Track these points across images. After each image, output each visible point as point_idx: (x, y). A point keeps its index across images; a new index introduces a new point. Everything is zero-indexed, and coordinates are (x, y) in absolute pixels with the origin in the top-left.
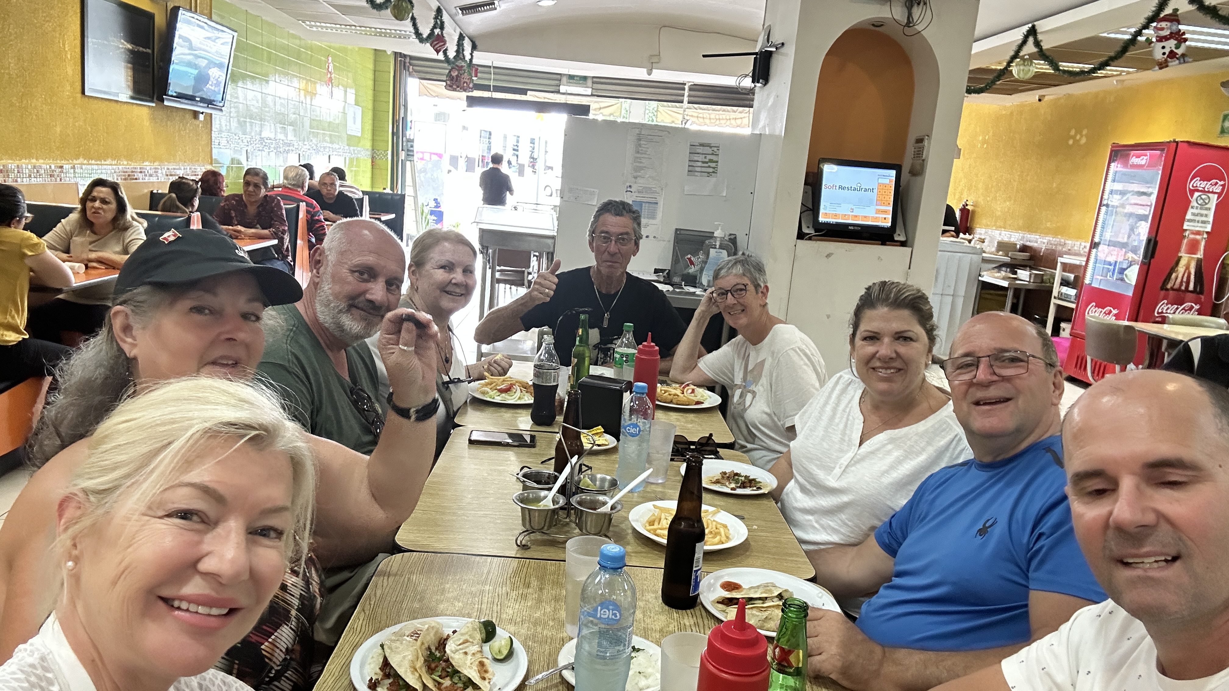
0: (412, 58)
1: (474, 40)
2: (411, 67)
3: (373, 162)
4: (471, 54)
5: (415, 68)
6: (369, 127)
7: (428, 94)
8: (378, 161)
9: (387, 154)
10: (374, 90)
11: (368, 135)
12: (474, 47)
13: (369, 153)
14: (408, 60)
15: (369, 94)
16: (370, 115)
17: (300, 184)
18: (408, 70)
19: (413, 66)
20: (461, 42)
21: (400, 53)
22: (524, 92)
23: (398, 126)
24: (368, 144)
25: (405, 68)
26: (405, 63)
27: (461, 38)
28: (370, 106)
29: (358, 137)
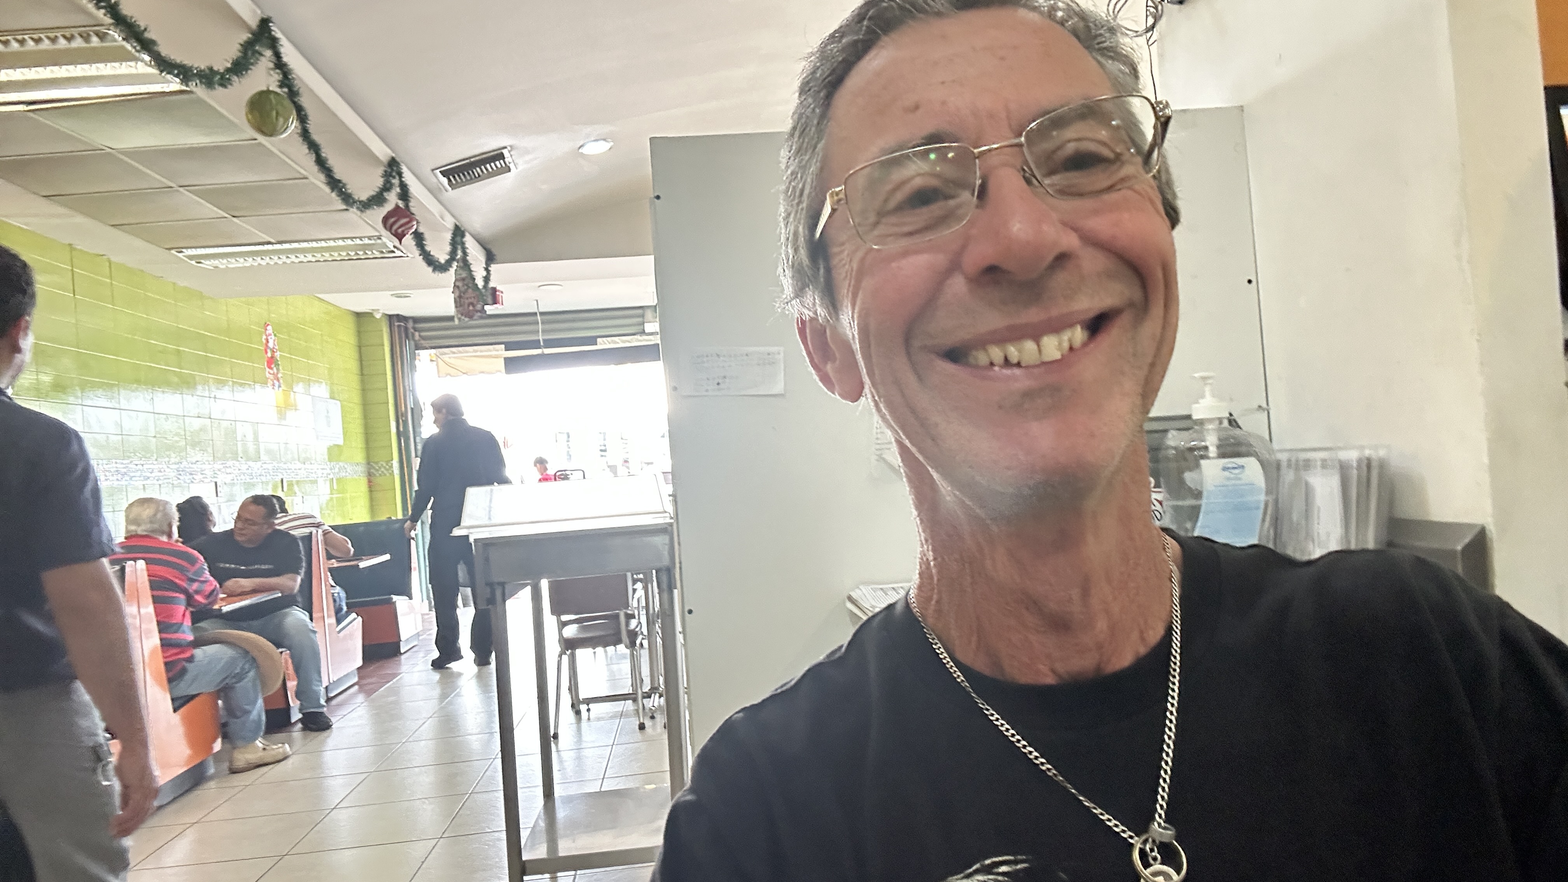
0: (416, 320)
1: (489, 247)
2: (417, 334)
3: (370, 481)
4: (487, 270)
5: (423, 334)
6: (357, 428)
7: (453, 371)
8: (379, 480)
9: (391, 467)
10: (362, 374)
11: (358, 442)
12: (490, 258)
13: (361, 469)
14: (410, 325)
15: (353, 381)
16: (357, 413)
17: (166, 528)
18: (414, 339)
19: (419, 330)
20: (458, 239)
21: (398, 315)
22: (593, 341)
23: (405, 423)
24: (359, 457)
25: (407, 337)
26: (406, 329)
27: (458, 233)
28: (356, 397)
29: (338, 446)
